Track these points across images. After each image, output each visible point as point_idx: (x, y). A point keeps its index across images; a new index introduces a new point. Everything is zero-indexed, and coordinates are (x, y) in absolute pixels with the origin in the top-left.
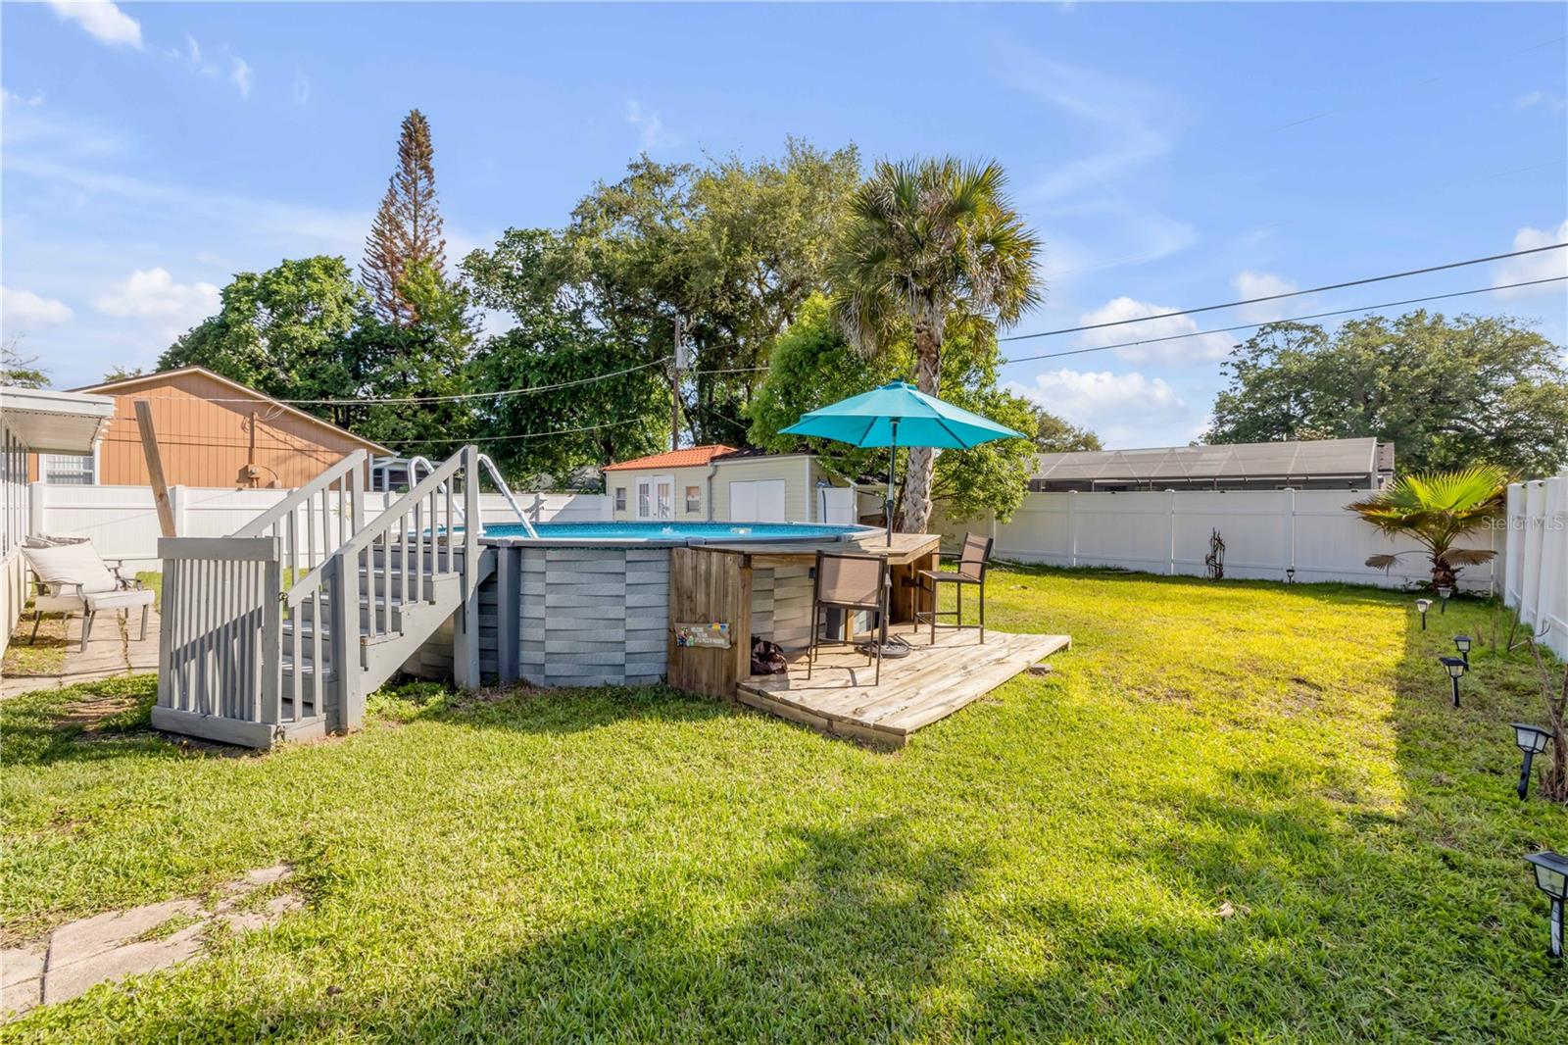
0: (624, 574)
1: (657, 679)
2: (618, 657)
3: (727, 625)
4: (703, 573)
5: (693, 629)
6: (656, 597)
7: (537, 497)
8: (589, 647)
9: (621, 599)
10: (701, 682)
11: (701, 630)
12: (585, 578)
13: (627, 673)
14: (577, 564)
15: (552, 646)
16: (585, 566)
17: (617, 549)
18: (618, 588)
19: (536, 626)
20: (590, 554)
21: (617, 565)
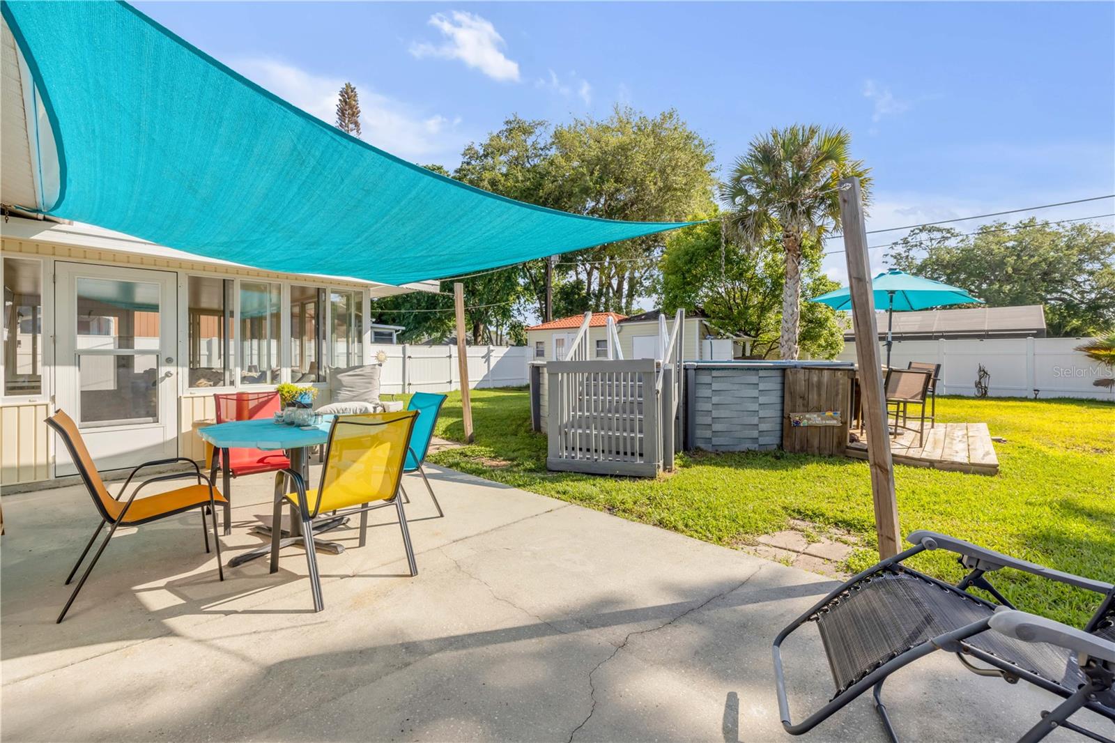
0: (758, 384)
1: (775, 447)
2: (755, 434)
3: (839, 412)
4: (814, 383)
5: (807, 416)
6: (775, 398)
7: (489, 348)
8: (739, 428)
9: (756, 399)
10: (812, 446)
11: (815, 416)
12: (736, 387)
13: (760, 443)
14: (731, 379)
15: (716, 427)
16: (737, 380)
17: (754, 369)
18: (755, 393)
19: (706, 416)
20: (739, 373)
21: (753, 378)
